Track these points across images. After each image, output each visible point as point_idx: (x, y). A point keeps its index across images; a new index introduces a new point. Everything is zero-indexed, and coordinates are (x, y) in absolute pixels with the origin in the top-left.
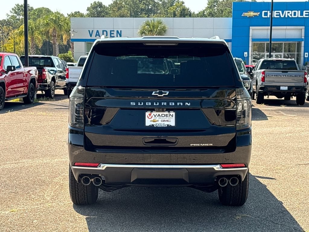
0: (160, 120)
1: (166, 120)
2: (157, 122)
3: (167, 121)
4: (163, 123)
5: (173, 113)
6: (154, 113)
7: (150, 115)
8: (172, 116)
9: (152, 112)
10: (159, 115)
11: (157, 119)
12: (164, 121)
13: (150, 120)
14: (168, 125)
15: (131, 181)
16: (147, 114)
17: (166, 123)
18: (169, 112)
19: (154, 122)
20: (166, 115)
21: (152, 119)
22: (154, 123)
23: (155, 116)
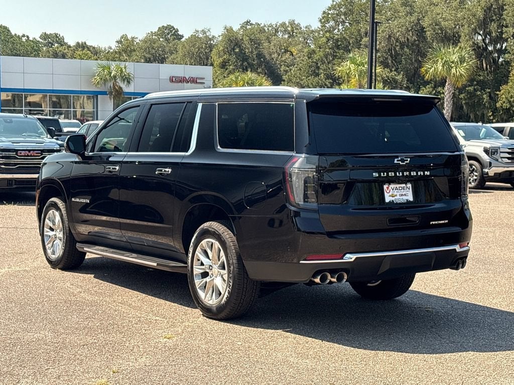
0: (398, 194)
1: (403, 193)
2: (396, 197)
3: (405, 195)
4: (401, 197)
5: (409, 185)
6: (392, 186)
7: (388, 188)
8: (409, 189)
9: (390, 184)
10: (396, 189)
11: (395, 193)
12: (402, 195)
13: (389, 194)
14: (407, 200)
15: (379, 273)
16: (385, 187)
17: (405, 198)
18: (406, 184)
19: (393, 197)
20: (403, 188)
21: (391, 194)
22: (393, 199)
23: (393, 190)
